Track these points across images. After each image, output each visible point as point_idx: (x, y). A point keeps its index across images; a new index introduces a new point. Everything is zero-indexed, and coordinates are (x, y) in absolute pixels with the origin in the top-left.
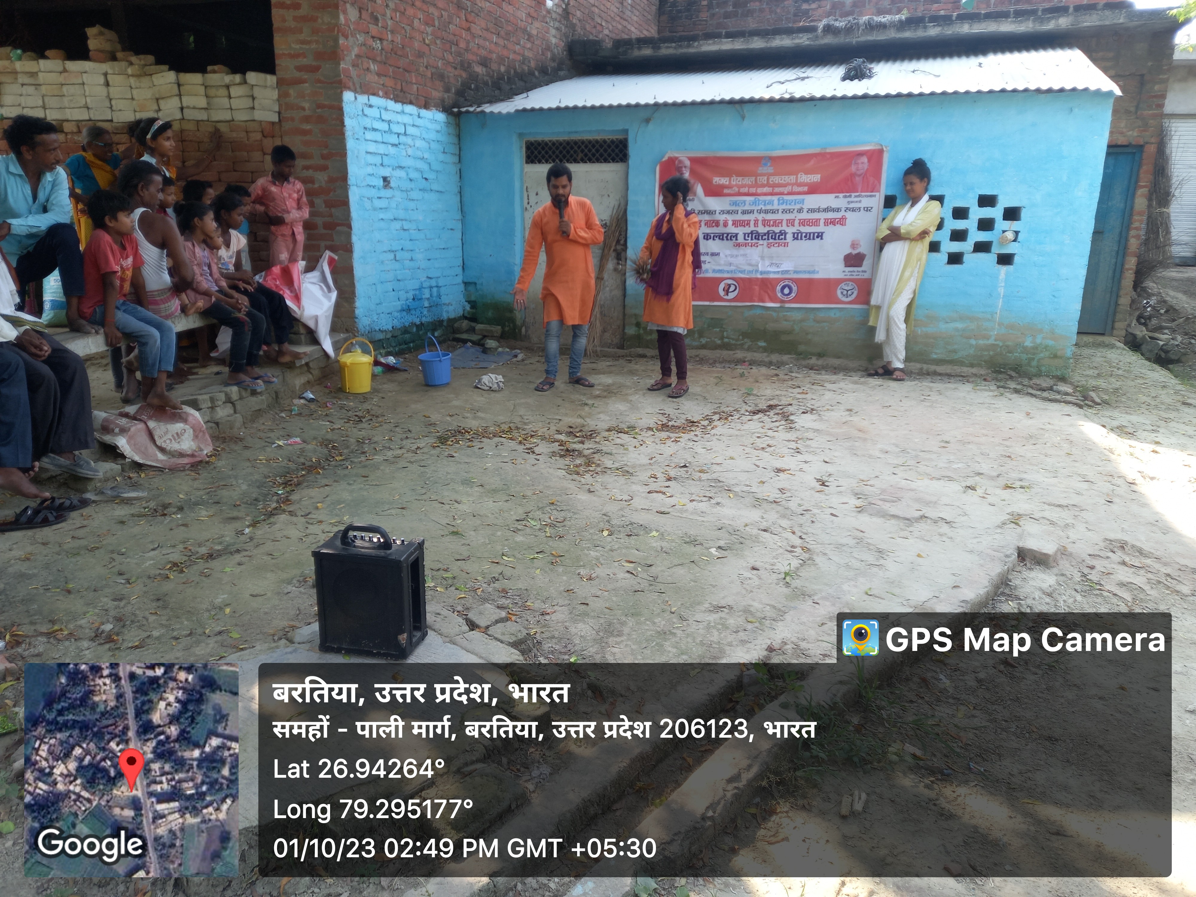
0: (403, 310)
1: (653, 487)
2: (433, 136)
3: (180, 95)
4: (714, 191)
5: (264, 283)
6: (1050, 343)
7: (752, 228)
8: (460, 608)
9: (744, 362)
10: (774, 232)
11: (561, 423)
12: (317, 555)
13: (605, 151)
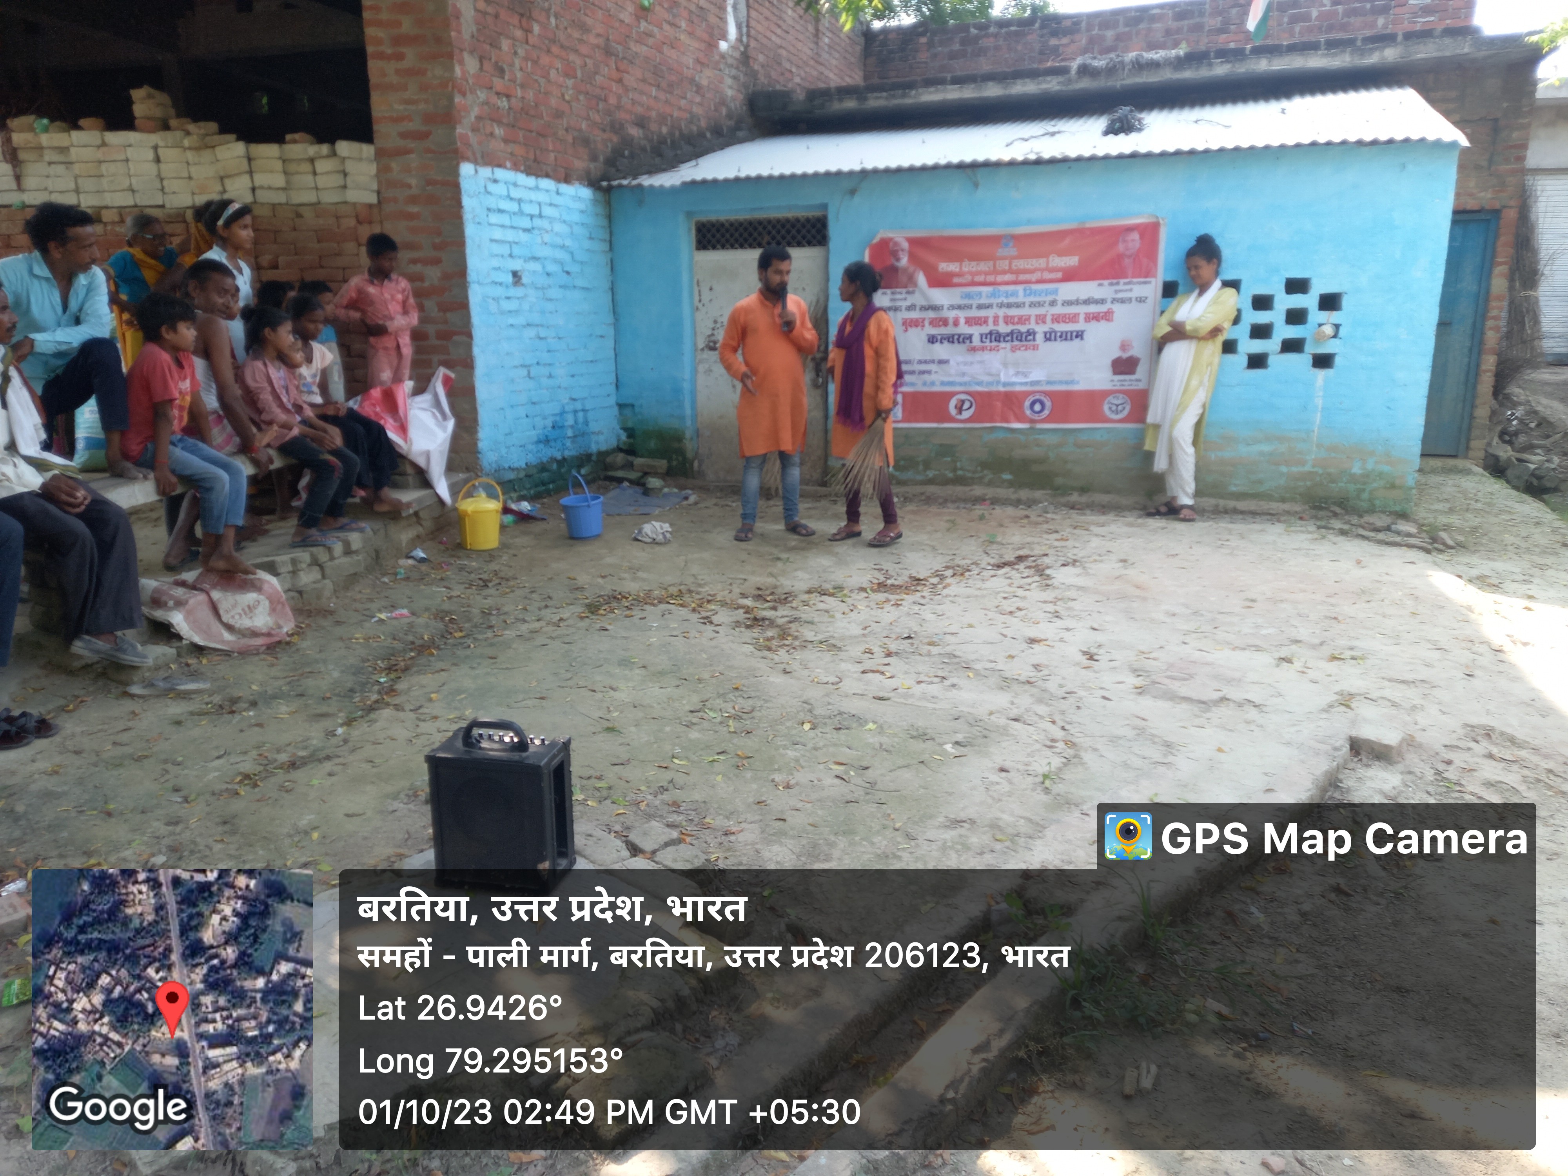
0: (539, 442)
1: (868, 664)
2: (576, 217)
3: (251, 172)
4: (940, 281)
5: (360, 410)
6: (1386, 468)
7: (991, 327)
8: (618, 828)
9: (984, 500)
10: (1019, 332)
11: (747, 584)
12: (434, 762)
13: (799, 232)
